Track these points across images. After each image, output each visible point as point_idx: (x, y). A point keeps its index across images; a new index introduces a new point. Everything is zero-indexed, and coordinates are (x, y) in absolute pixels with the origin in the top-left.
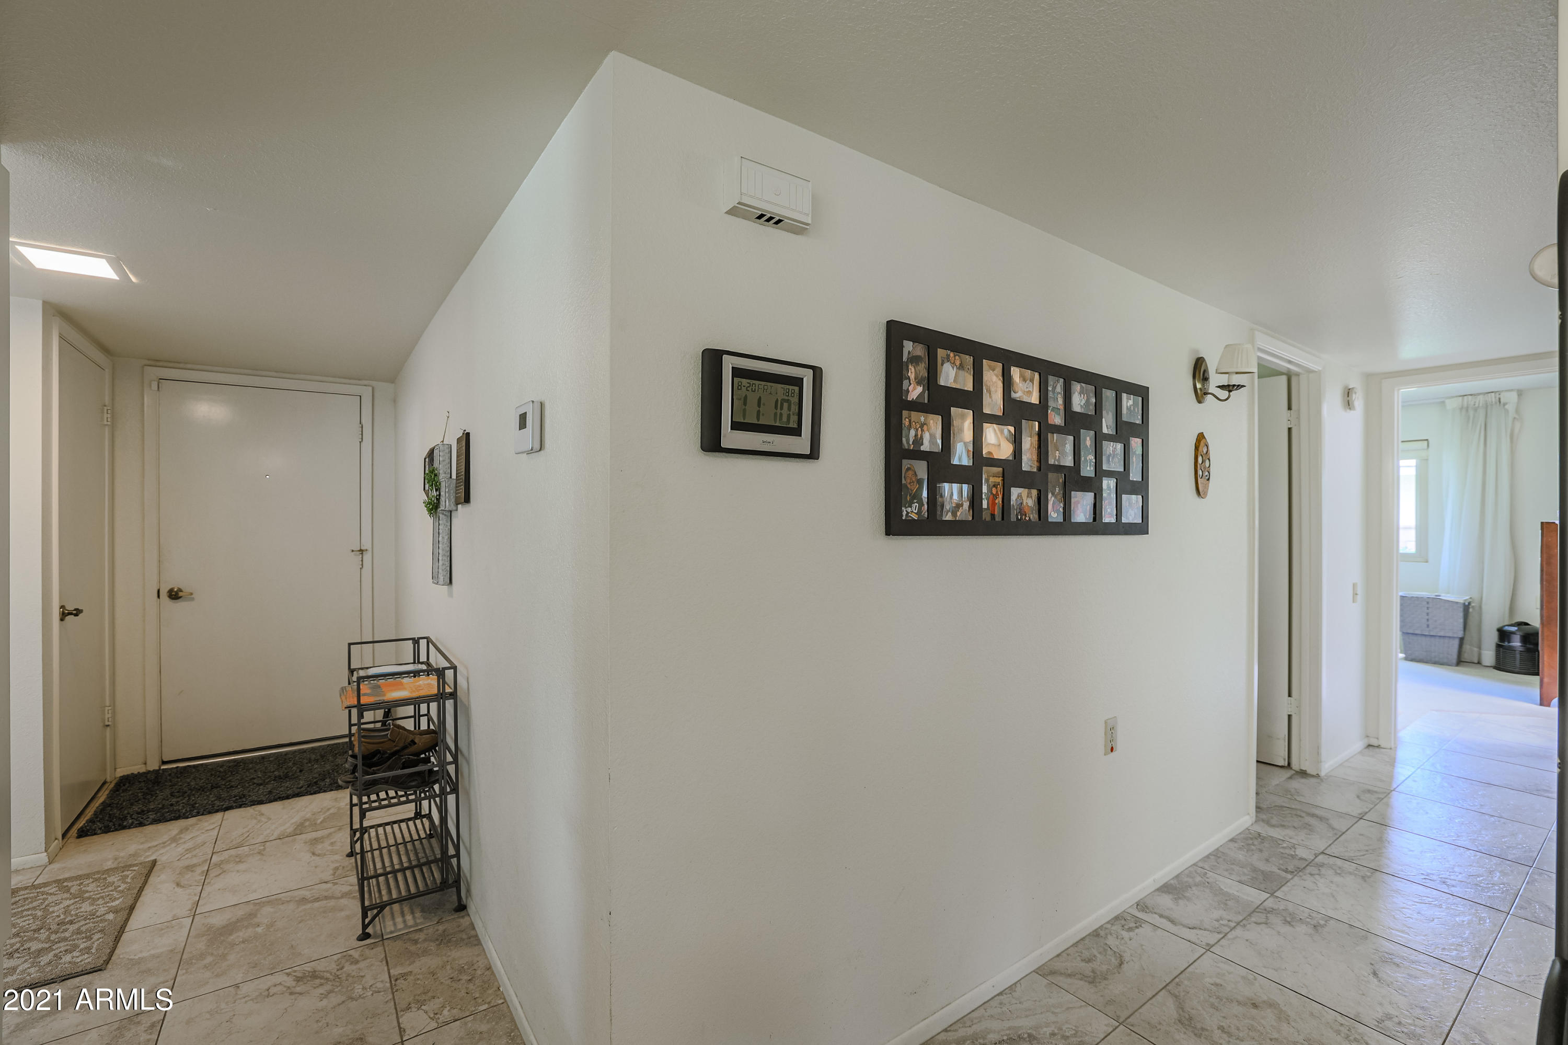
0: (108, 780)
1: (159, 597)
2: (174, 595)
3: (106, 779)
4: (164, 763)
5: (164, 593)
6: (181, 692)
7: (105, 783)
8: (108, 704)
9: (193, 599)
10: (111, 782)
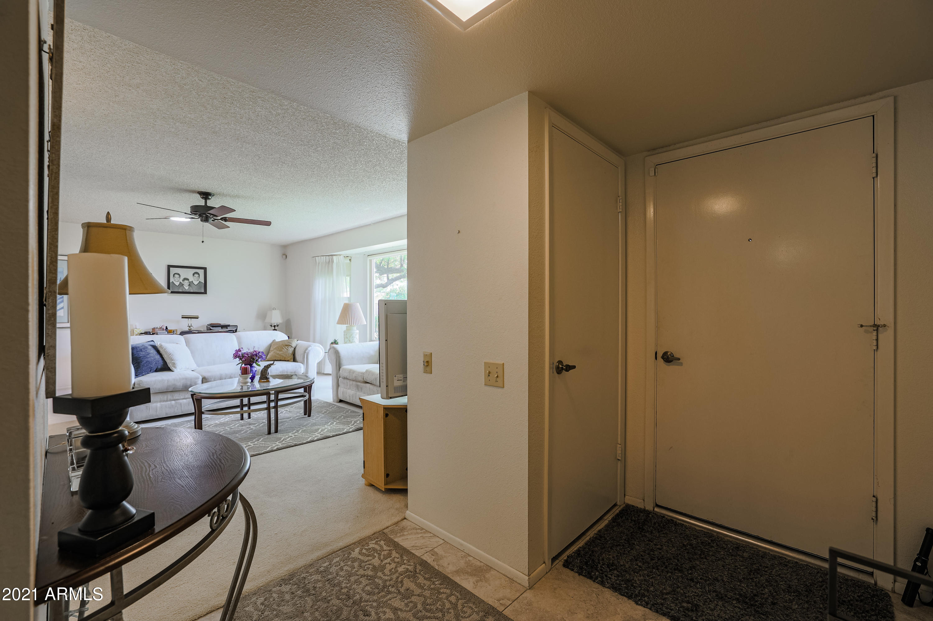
0: (618, 503)
1: (656, 358)
2: (668, 358)
3: (616, 503)
4: (658, 506)
5: (660, 355)
6: (671, 448)
7: (615, 505)
8: (619, 442)
9: (681, 364)
10: (620, 506)
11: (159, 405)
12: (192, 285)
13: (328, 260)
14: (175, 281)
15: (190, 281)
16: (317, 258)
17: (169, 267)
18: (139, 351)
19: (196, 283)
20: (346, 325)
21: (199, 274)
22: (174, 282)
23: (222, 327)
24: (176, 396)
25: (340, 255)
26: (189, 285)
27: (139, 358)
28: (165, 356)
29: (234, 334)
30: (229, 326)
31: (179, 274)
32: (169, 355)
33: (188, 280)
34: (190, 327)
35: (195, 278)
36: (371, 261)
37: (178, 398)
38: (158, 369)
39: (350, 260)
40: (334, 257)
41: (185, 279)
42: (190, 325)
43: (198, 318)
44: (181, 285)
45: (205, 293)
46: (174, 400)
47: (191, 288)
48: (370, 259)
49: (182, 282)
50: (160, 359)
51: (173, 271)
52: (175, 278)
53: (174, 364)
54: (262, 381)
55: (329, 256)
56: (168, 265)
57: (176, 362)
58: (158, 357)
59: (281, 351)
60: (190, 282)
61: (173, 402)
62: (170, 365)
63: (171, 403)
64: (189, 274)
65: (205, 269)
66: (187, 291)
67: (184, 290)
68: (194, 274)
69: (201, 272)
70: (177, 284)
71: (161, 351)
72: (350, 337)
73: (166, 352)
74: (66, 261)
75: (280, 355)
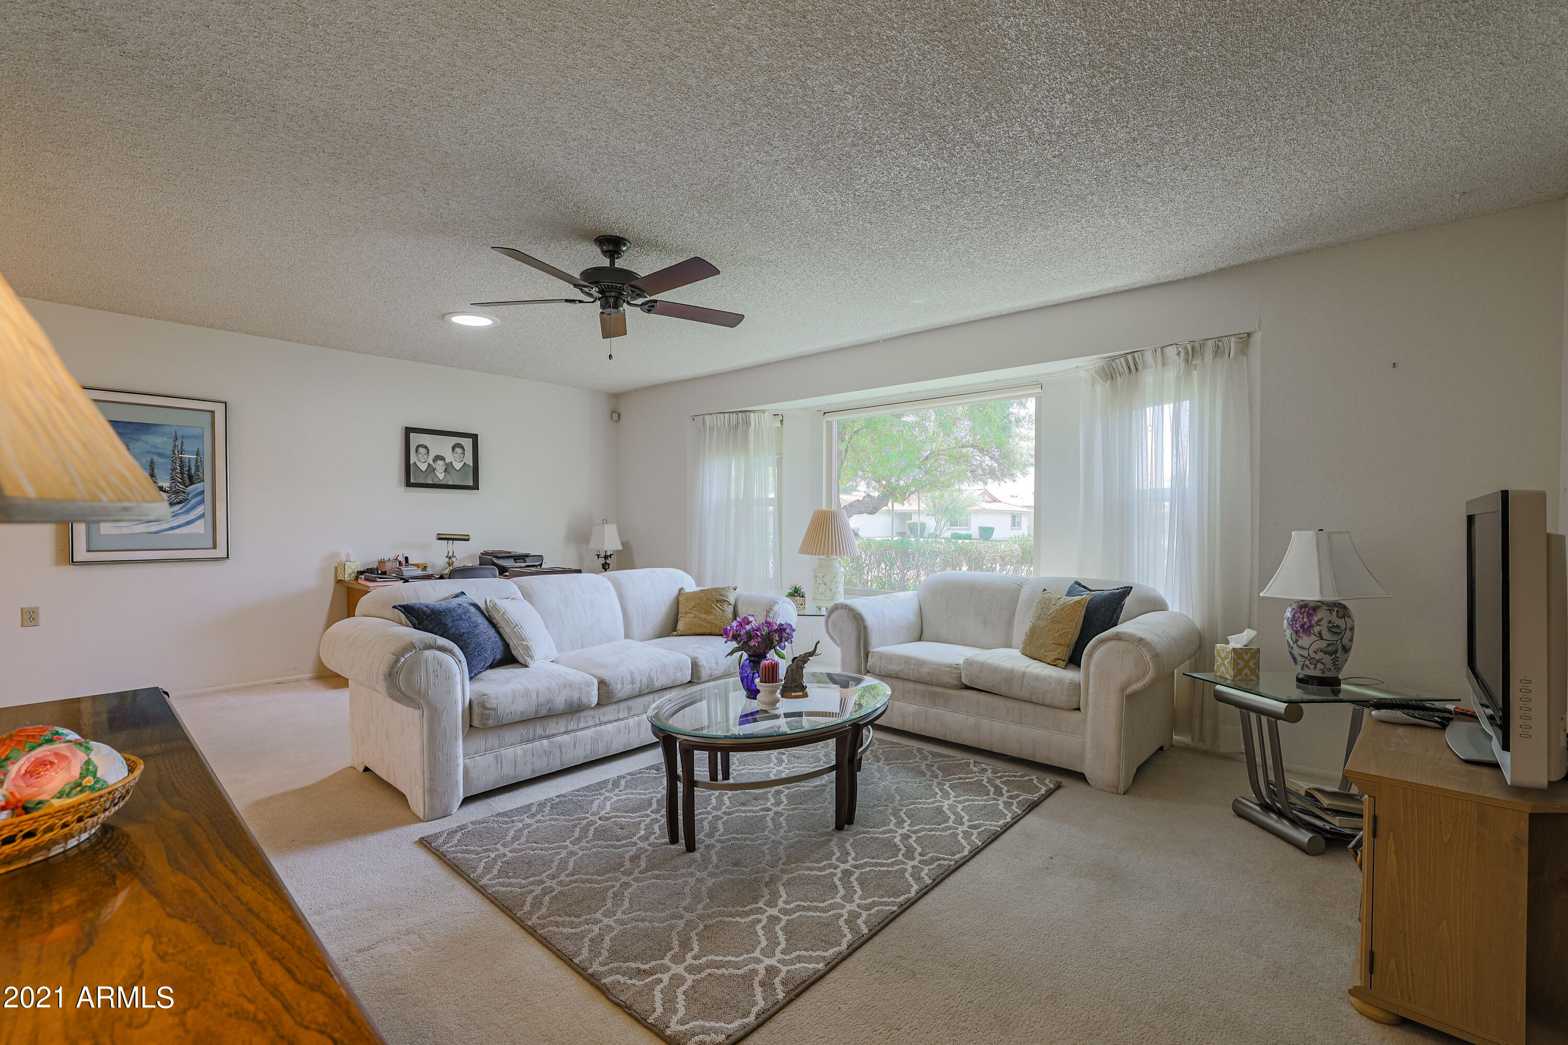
11: (519, 750)
12: (450, 469)
13: (734, 422)
14: (421, 462)
15: (447, 461)
16: (707, 418)
17: (408, 431)
18: (458, 620)
19: (458, 466)
20: (817, 556)
21: (463, 448)
22: (419, 464)
23: (514, 559)
24: (553, 727)
25: (763, 412)
26: (446, 470)
27: (461, 636)
28: (506, 631)
29: (604, 576)
30: (527, 556)
31: (426, 447)
32: (515, 627)
33: (443, 459)
34: (450, 558)
35: (456, 455)
36: (829, 424)
37: (553, 731)
38: (495, 661)
39: (782, 421)
40: (752, 415)
41: (438, 458)
42: (451, 554)
43: (468, 540)
44: (431, 469)
45: (476, 487)
46: (547, 737)
47: (449, 477)
48: (829, 419)
49: (432, 463)
50: (498, 639)
51: (415, 439)
52: (419, 455)
53: (527, 648)
54: (793, 694)
55: (737, 412)
56: (406, 428)
57: (530, 644)
58: (492, 632)
59: (709, 613)
60: (446, 464)
61: (545, 742)
62: (517, 653)
63: (541, 744)
64: (442, 446)
65: (474, 438)
66: (441, 483)
67: (436, 481)
68: (453, 448)
69: (467, 443)
70: (423, 467)
71: (497, 617)
72: (832, 581)
73: (507, 621)
74: (210, 413)
75: (710, 623)
